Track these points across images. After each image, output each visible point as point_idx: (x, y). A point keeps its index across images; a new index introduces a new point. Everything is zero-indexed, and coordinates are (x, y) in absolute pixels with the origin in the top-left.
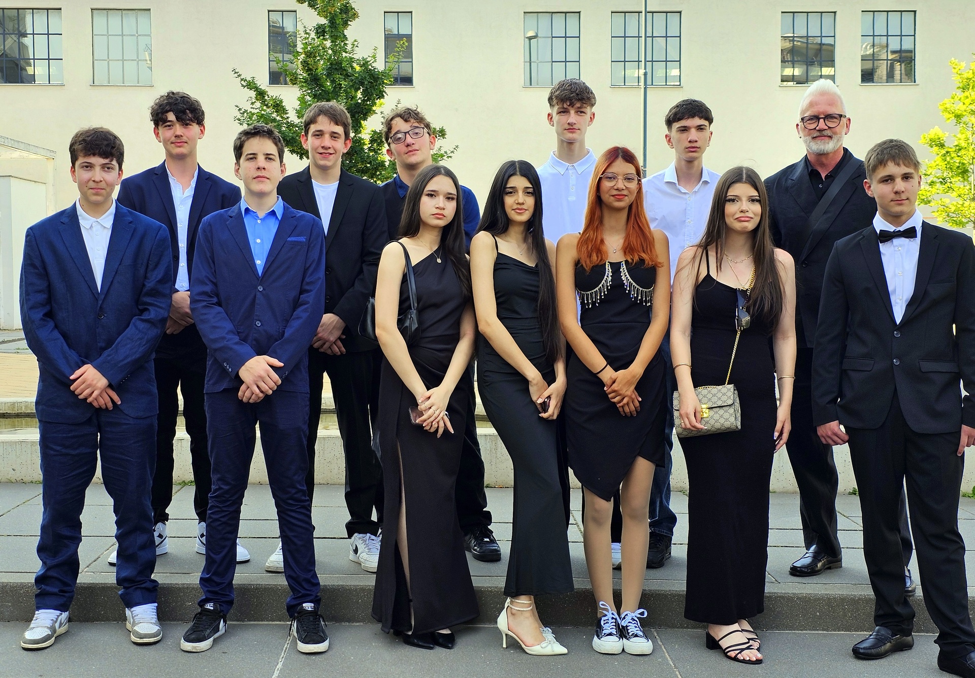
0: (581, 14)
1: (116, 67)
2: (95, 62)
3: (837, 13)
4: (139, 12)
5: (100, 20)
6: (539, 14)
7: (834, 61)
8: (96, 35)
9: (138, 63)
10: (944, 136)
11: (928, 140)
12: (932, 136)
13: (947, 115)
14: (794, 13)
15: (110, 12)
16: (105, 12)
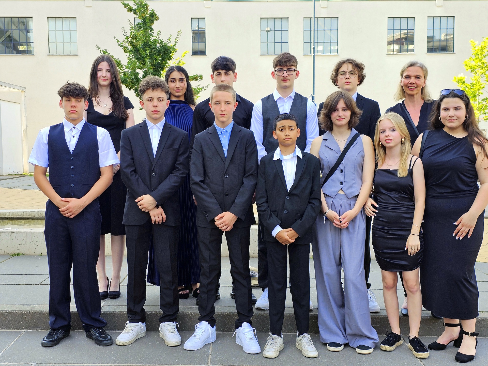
0: (289, 19)
1: (60, 46)
2: (50, 44)
3: (415, 18)
4: (71, 19)
5: (52, 23)
6: (268, 19)
7: (414, 42)
8: (50, 30)
9: (71, 44)
10: (465, 78)
11: (457, 80)
12: (460, 78)
13: (466, 67)
14: (394, 18)
15: (57, 19)
16: (54, 19)
